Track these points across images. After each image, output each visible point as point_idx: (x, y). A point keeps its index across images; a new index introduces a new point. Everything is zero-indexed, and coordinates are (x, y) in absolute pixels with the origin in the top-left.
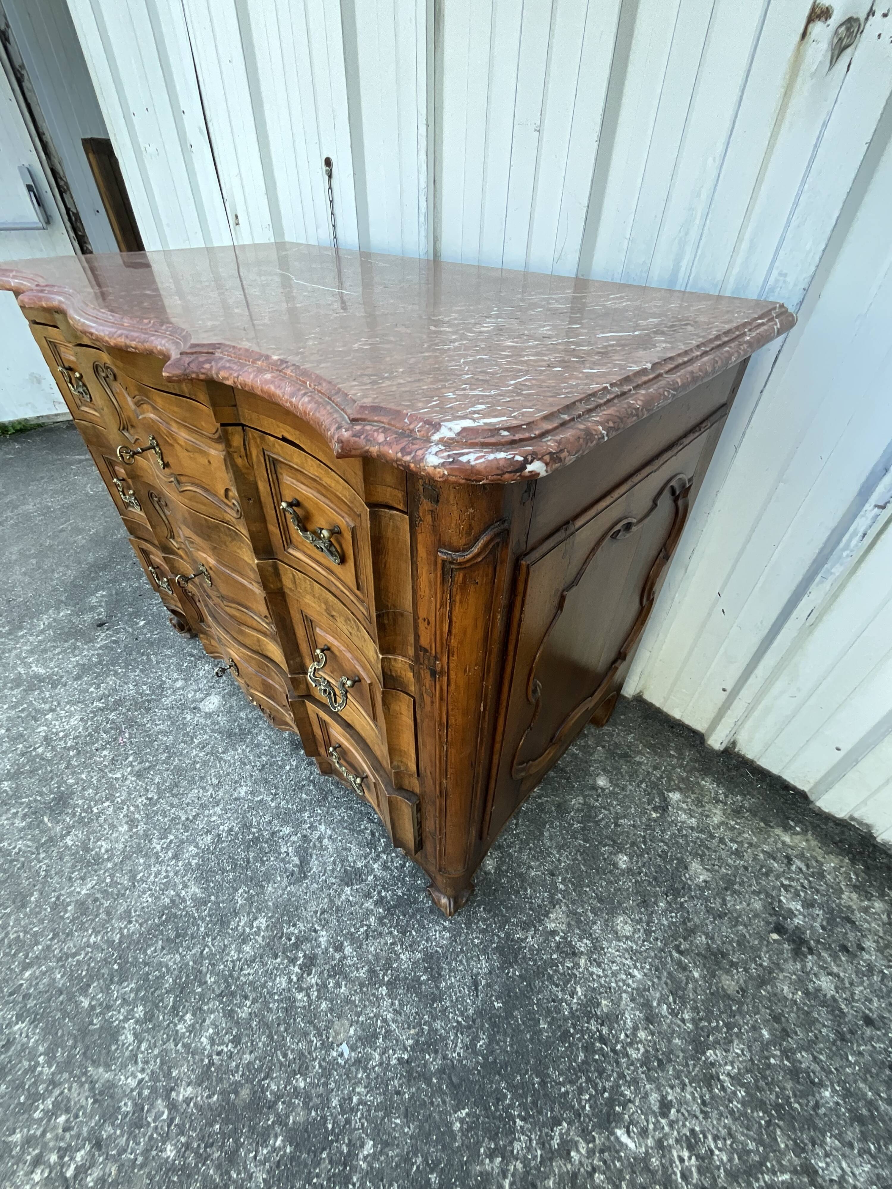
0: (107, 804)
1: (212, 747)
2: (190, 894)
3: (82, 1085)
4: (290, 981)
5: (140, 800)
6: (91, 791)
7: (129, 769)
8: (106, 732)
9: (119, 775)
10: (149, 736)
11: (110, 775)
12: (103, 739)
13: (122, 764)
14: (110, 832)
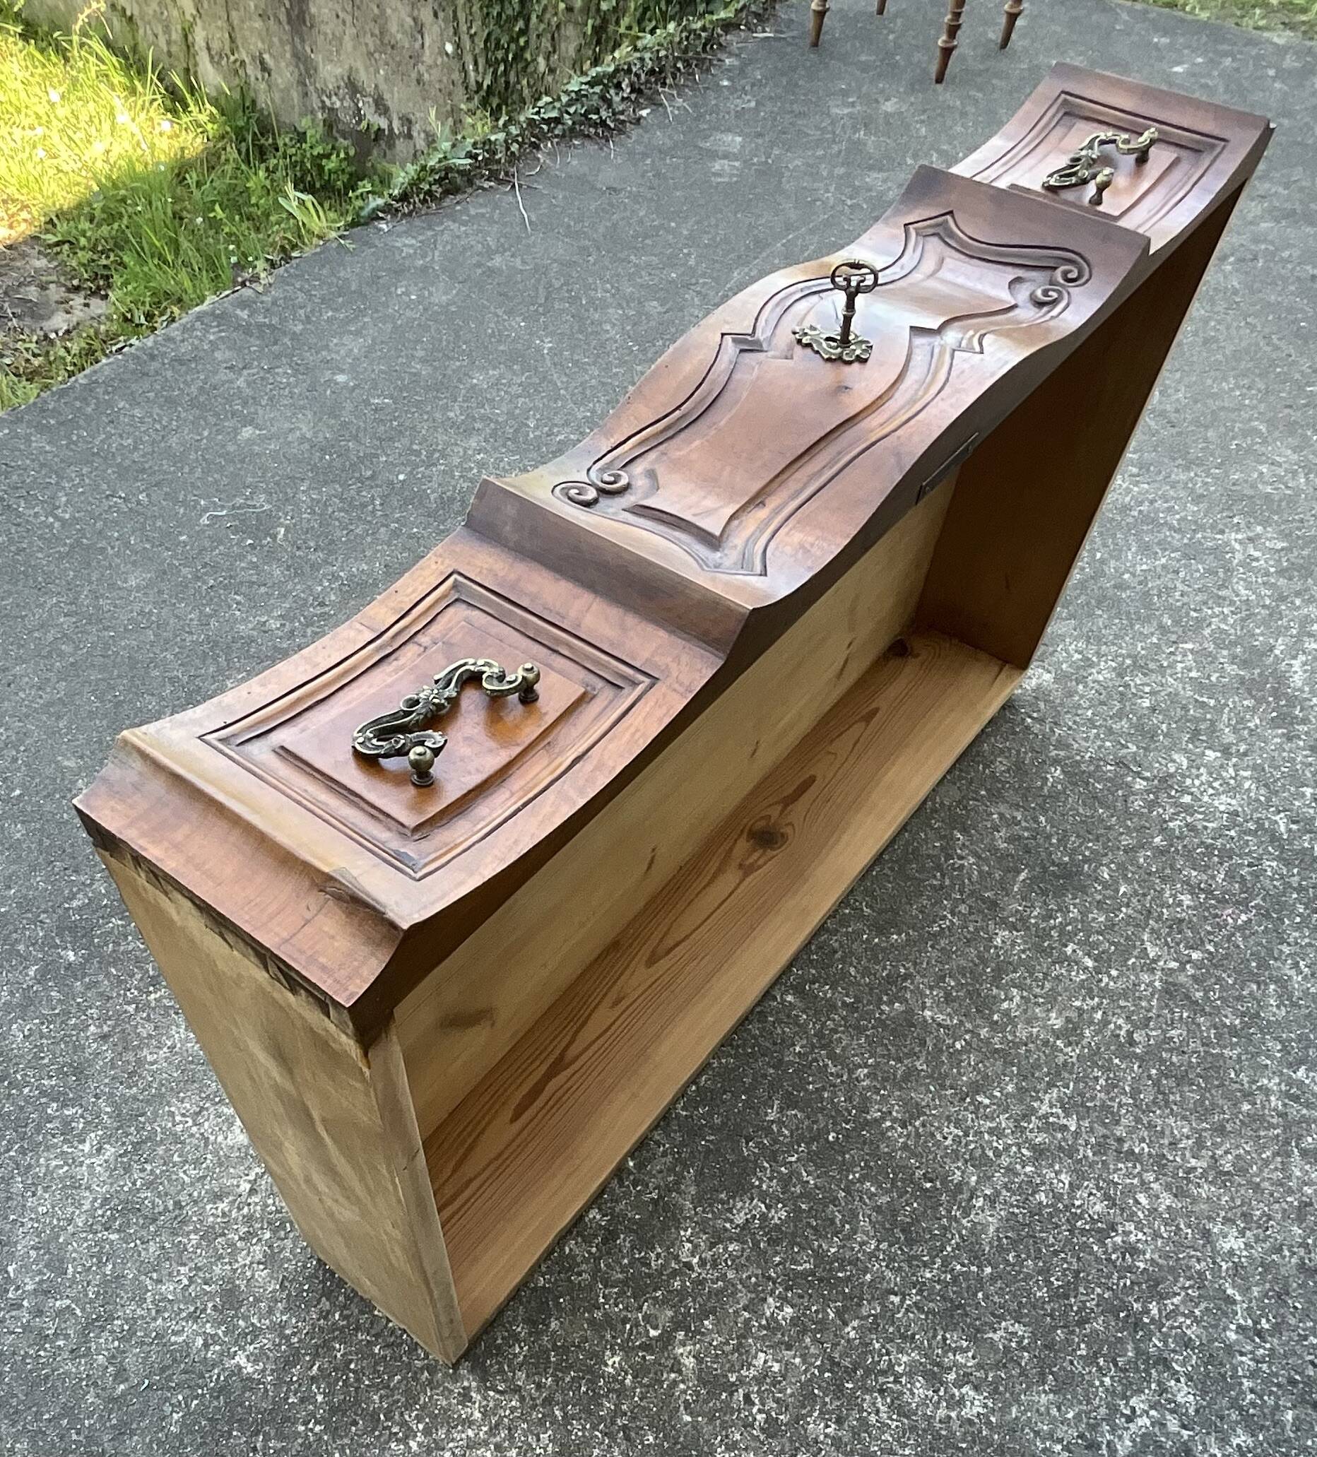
0: (1089, 963)
3: (671, 1170)
6: (1102, 919)
7: (1174, 965)
8: (1230, 875)
9: (1153, 952)
10: (1263, 965)
11: (1146, 936)
12: (1213, 877)
13: (1178, 944)
14: (1041, 1000)
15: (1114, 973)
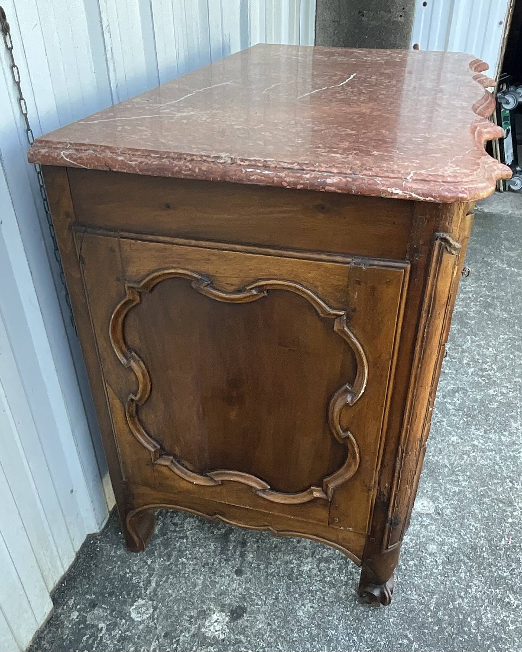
1: (449, 476)
2: (517, 425)
5: (518, 487)
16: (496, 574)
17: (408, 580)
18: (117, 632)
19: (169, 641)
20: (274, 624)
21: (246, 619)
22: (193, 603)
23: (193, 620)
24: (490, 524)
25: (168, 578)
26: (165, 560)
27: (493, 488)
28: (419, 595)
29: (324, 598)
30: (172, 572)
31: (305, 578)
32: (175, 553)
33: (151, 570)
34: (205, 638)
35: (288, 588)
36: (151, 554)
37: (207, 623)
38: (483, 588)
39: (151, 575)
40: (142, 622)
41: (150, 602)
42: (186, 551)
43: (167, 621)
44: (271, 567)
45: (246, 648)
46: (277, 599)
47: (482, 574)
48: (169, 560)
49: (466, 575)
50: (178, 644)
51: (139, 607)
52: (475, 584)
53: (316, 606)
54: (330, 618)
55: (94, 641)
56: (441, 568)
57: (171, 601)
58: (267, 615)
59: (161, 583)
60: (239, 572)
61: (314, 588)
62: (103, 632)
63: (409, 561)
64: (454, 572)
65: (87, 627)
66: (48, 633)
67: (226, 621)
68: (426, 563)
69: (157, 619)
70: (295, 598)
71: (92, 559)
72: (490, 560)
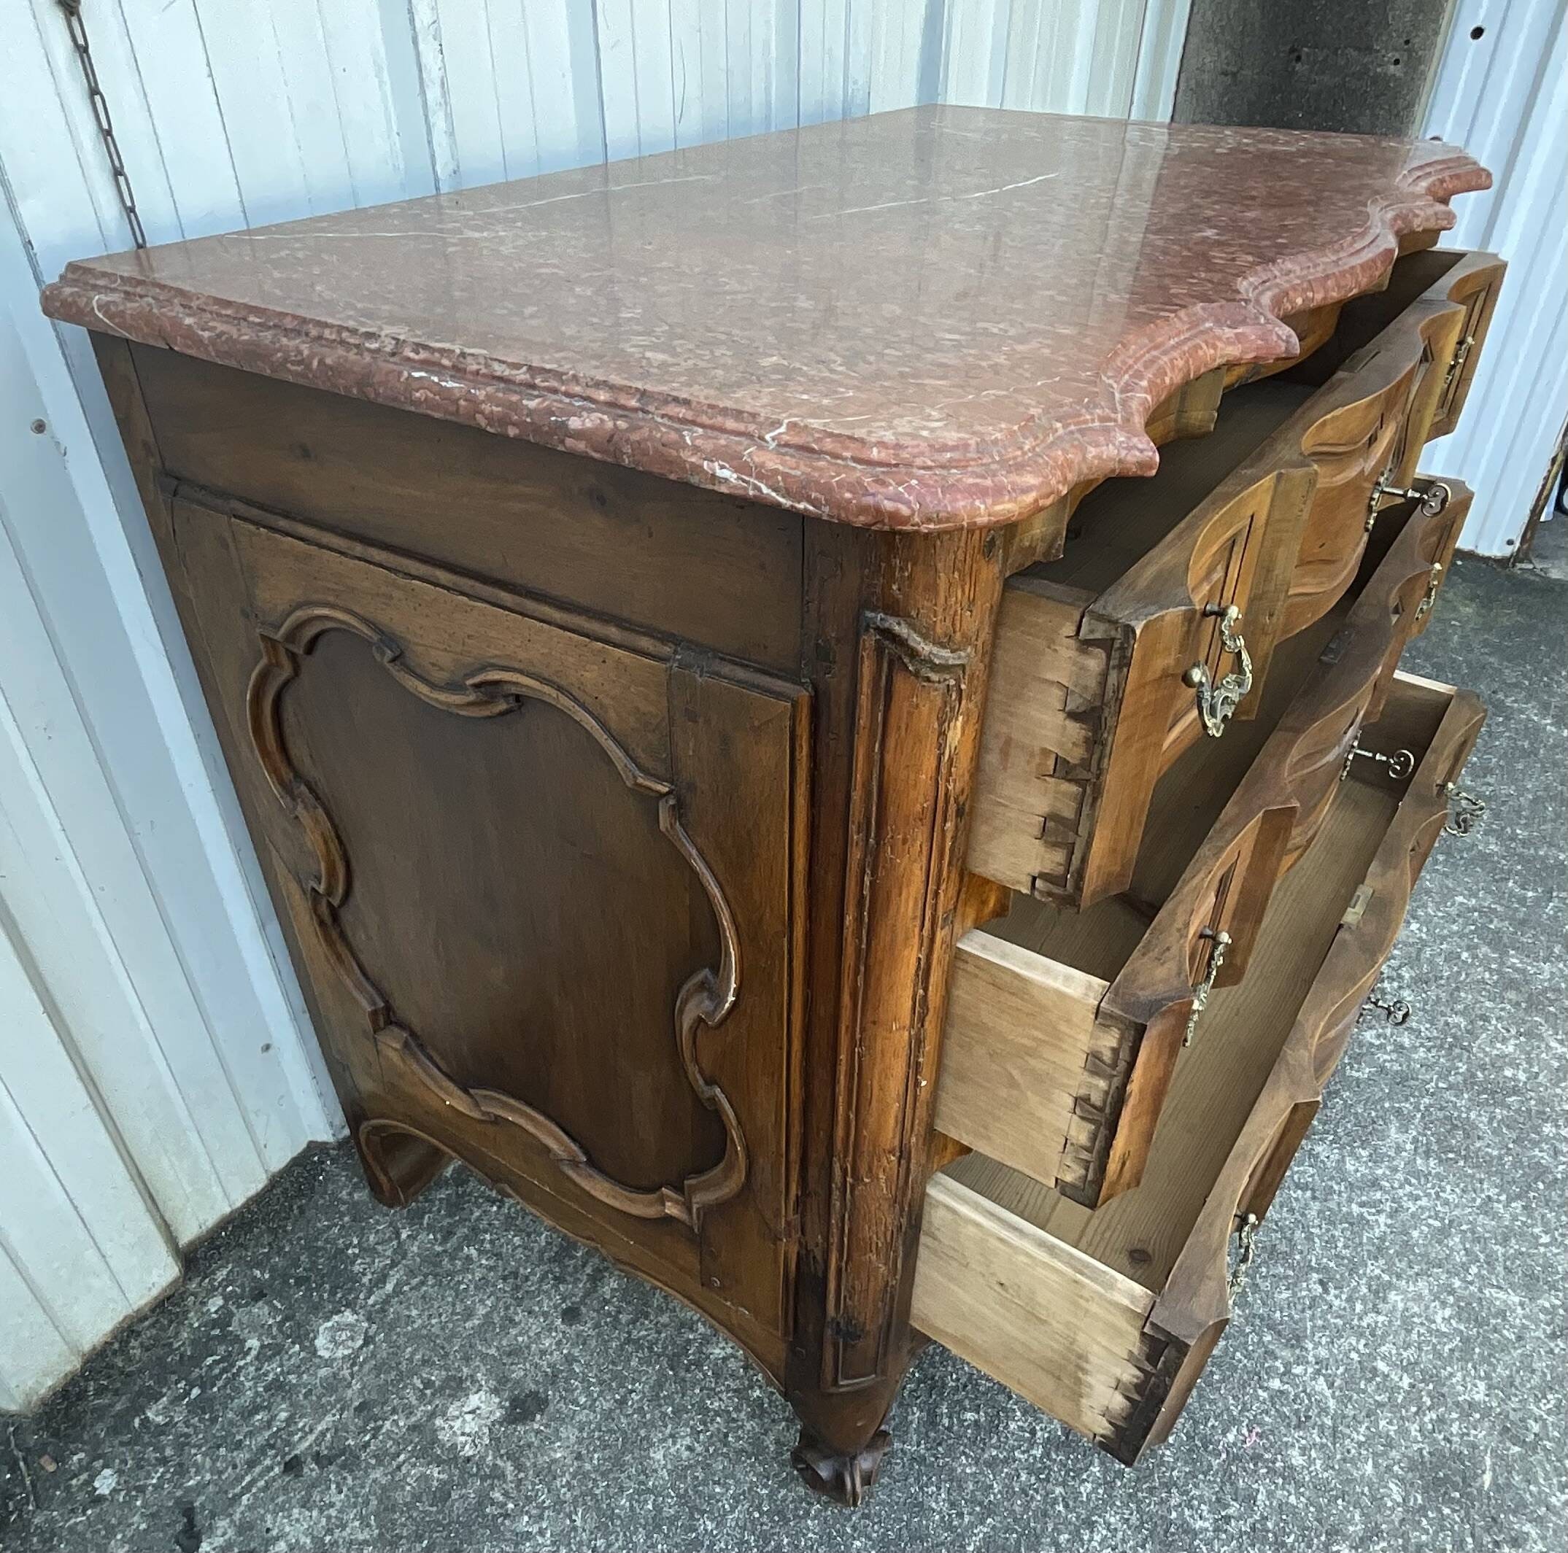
0: (1381, 1366)
2: (1404, 1137)
4: (1400, 988)
5: (1337, 1303)
6: (1382, 1423)
8: (1251, 1499)
9: (1321, 1384)
11: (1332, 1403)
12: (1270, 1494)
13: (1296, 1396)
14: (1415, 1320)
15: (1354, 1355)
16: (1174, 1515)
17: (944, 1457)
18: (273, 1369)
19: (360, 1423)
20: (591, 1459)
21: (536, 1426)
22: (447, 1354)
23: (428, 1392)
24: (1216, 1377)
25: (423, 1283)
26: (435, 1239)
27: (1265, 1285)
28: (953, 1505)
29: (726, 1435)
30: (439, 1270)
31: (705, 1375)
32: (462, 1231)
33: (401, 1252)
34: (435, 1441)
35: (660, 1385)
36: (415, 1218)
37: (453, 1410)
38: (1124, 1541)
39: (394, 1264)
40: (328, 1363)
41: (365, 1325)
42: (486, 1232)
43: (378, 1376)
44: (643, 1324)
45: (506, 1494)
46: (622, 1403)
47: (1139, 1502)
48: (445, 1240)
49: (1094, 1490)
50: (374, 1437)
51: (339, 1328)
52: (1108, 1525)
53: (699, 1449)
54: (718, 1490)
55: (224, 1370)
56: (1038, 1452)
57: (405, 1335)
58: (585, 1435)
59: (406, 1288)
60: (571, 1315)
61: (716, 1404)
62: (249, 1359)
63: (965, 1410)
64: (1067, 1473)
65: (223, 1338)
66: (148, 1328)
67: (492, 1418)
68: (1007, 1426)
69: (361, 1365)
70: (665, 1414)
71: (300, 1193)
72: (1175, 1473)
